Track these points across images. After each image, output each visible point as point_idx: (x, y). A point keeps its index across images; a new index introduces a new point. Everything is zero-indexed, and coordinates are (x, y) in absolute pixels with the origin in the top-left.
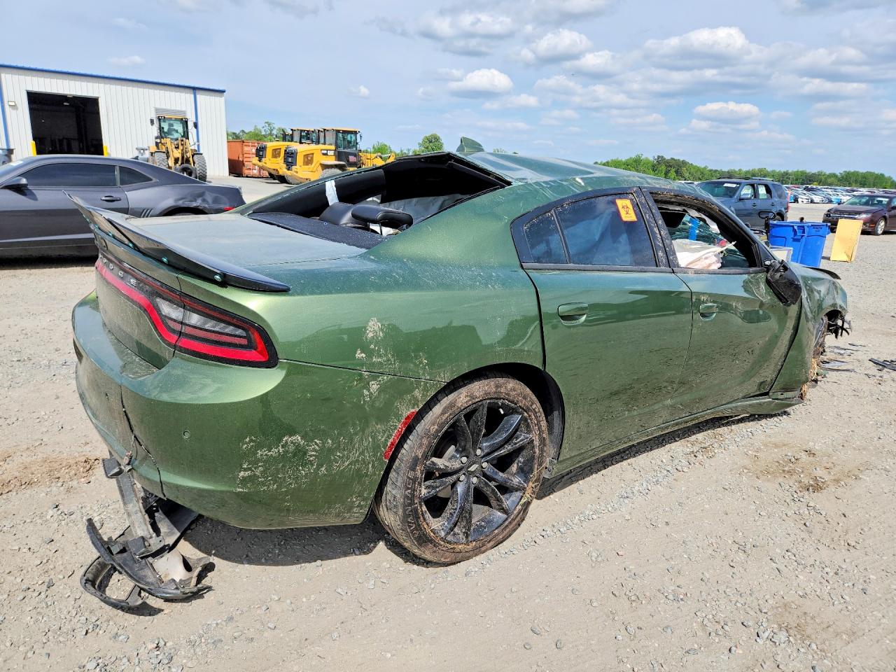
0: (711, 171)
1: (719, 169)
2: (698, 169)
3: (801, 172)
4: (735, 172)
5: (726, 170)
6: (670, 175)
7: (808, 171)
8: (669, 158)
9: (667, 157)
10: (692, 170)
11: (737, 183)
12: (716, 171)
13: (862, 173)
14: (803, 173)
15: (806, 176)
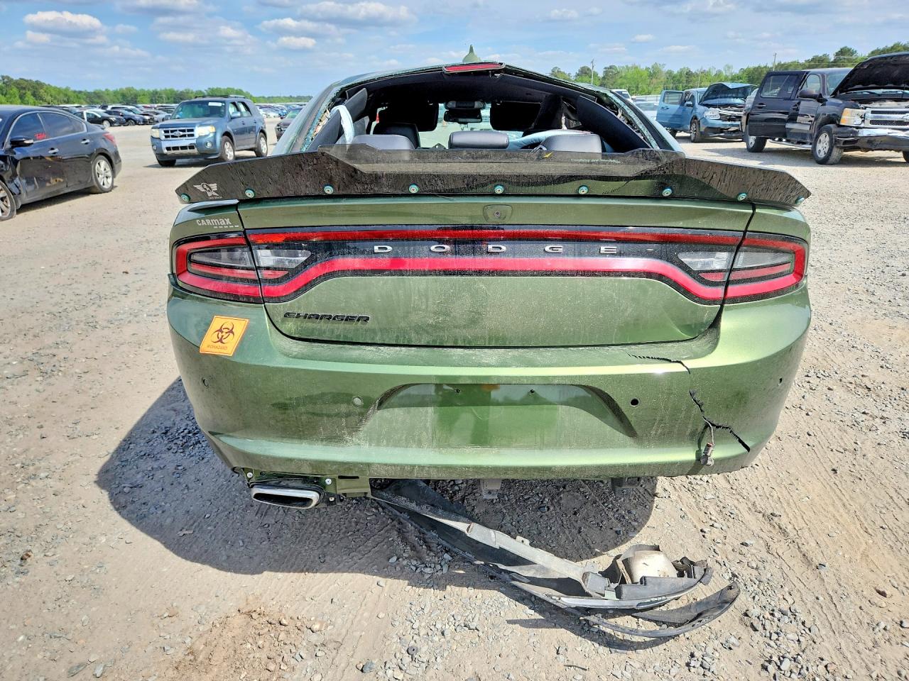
0: (75, 92)
1: (83, 90)
2: (59, 91)
3: (170, 90)
4: (103, 92)
5: (92, 91)
6: (27, 99)
7: (176, 89)
8: (18, 79)
9: (16, 78)
10: (53, 93)
11: (221, 102)
12: (80, 92)
13: (224, 89)
14: (172, 91)
15: (176, 94)
